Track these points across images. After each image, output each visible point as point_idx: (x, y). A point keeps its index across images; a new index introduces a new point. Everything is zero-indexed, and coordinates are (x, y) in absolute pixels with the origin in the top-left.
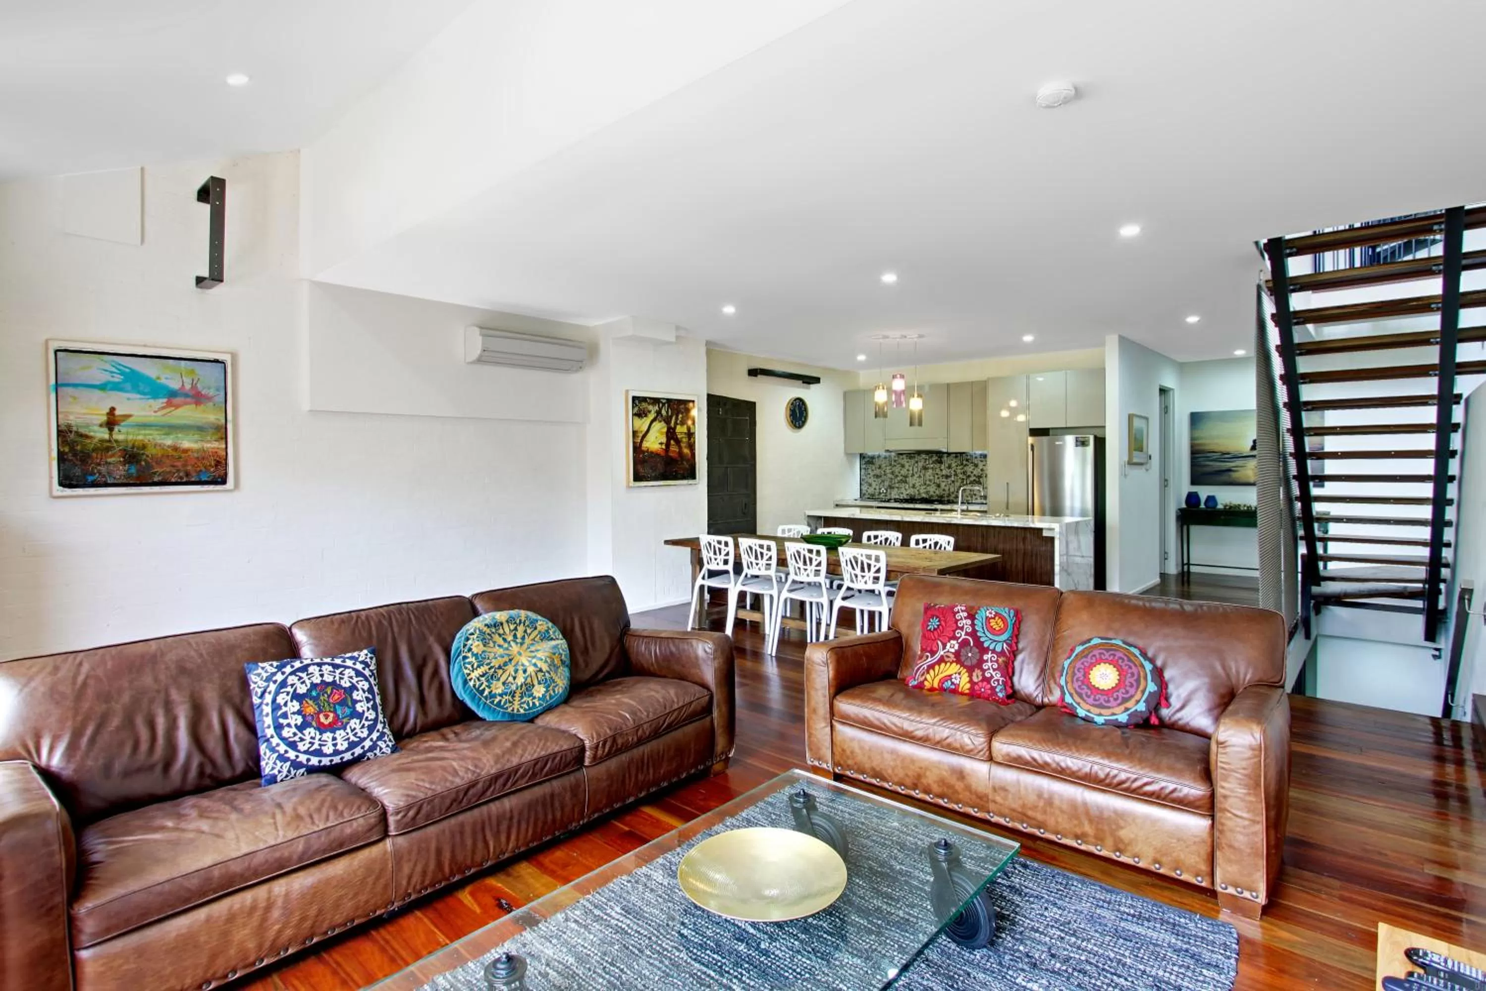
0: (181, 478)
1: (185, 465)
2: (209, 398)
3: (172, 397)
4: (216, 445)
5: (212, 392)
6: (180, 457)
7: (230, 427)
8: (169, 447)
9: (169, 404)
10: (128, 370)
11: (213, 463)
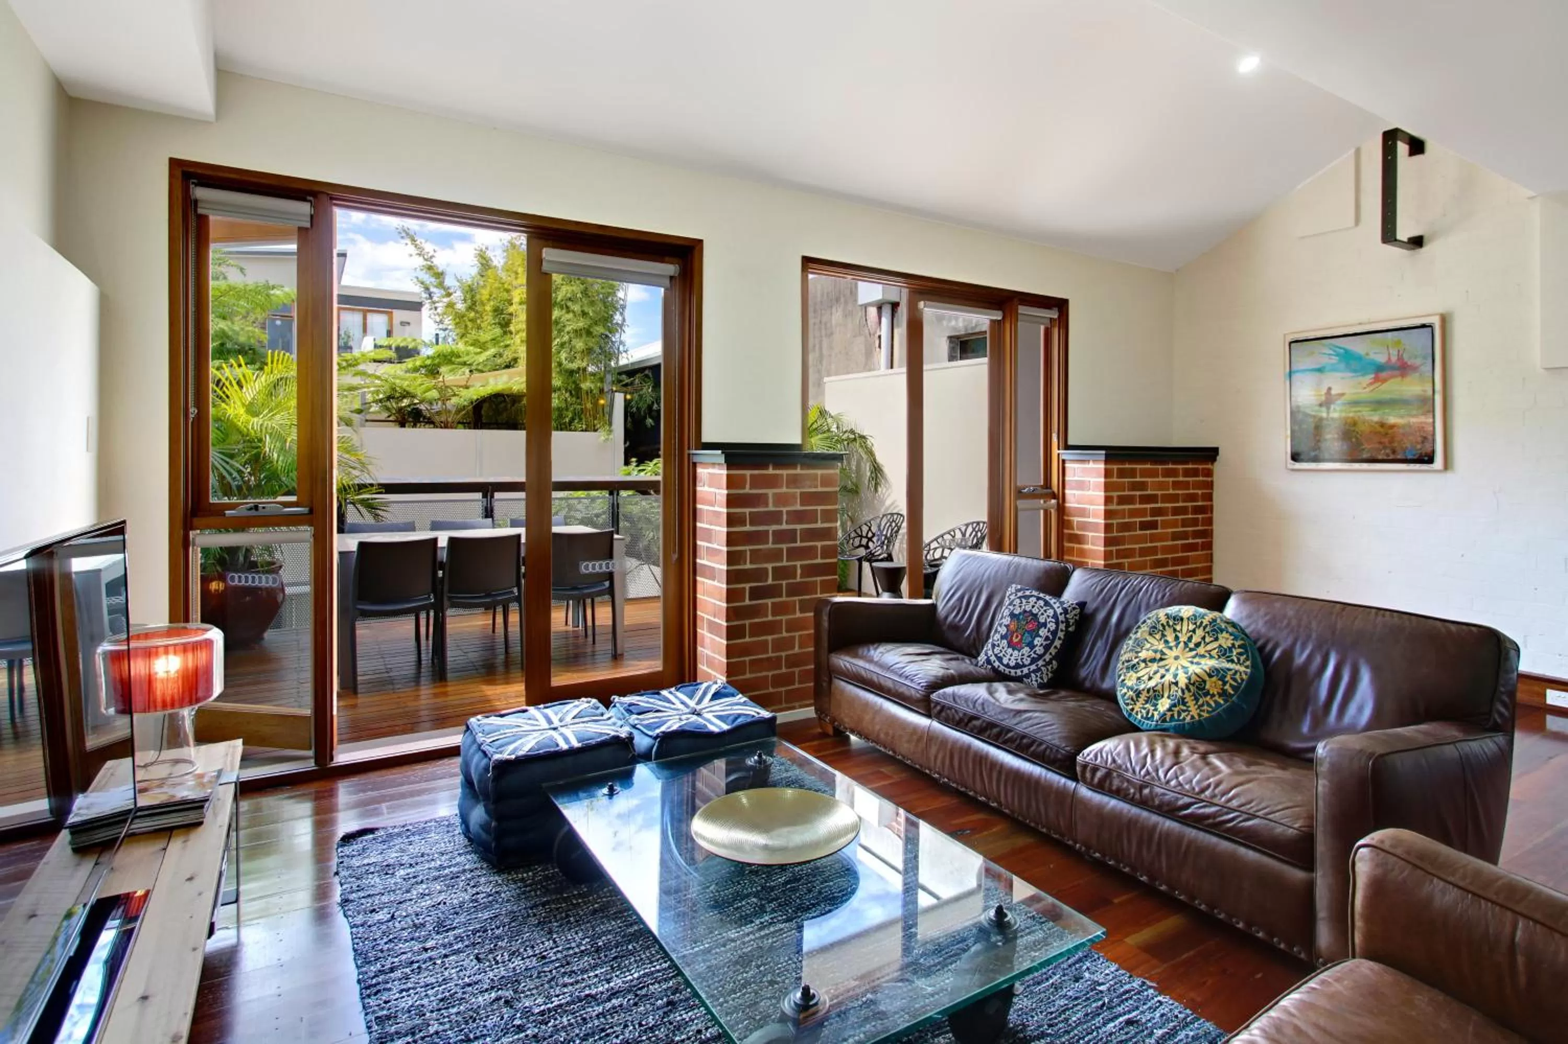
0: (1388, 455)
1: (1391, 442)
2: (1414, 369)
3: (1380, 372)
4: (1422, 419)
5: (1418, 362)
6: (1387, 434)
7: (1438, 399)
8: (1376, 423)
9: (1377, 379)
10: (1342, 351)
11: (1420, 439)
